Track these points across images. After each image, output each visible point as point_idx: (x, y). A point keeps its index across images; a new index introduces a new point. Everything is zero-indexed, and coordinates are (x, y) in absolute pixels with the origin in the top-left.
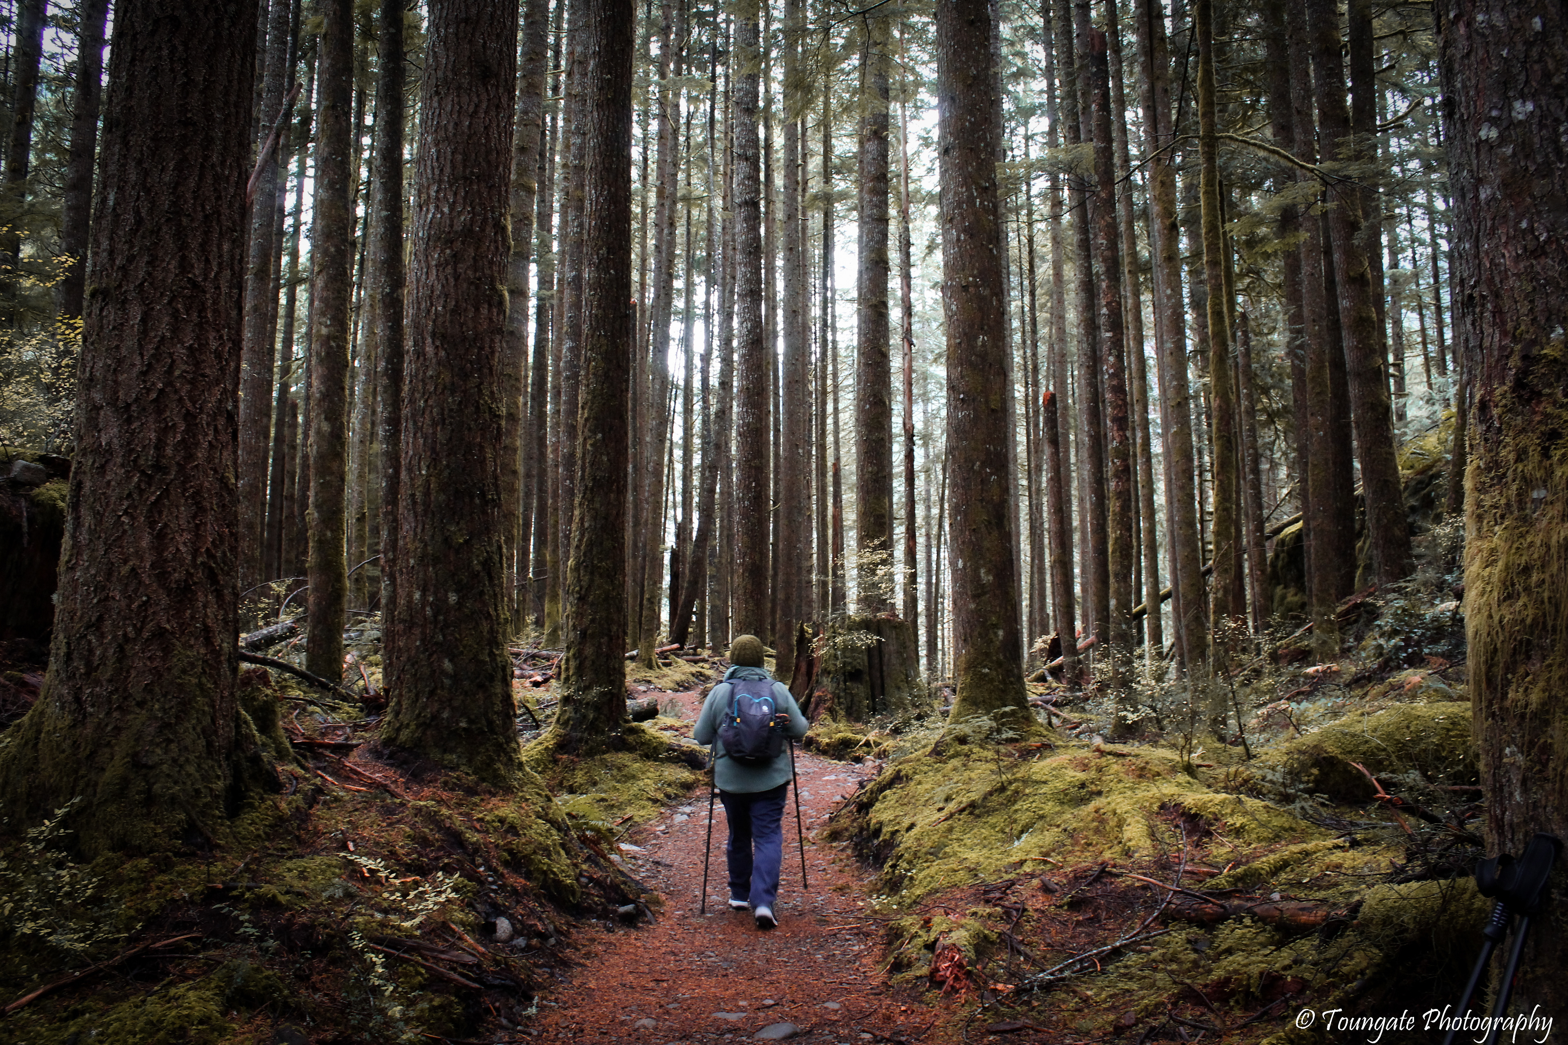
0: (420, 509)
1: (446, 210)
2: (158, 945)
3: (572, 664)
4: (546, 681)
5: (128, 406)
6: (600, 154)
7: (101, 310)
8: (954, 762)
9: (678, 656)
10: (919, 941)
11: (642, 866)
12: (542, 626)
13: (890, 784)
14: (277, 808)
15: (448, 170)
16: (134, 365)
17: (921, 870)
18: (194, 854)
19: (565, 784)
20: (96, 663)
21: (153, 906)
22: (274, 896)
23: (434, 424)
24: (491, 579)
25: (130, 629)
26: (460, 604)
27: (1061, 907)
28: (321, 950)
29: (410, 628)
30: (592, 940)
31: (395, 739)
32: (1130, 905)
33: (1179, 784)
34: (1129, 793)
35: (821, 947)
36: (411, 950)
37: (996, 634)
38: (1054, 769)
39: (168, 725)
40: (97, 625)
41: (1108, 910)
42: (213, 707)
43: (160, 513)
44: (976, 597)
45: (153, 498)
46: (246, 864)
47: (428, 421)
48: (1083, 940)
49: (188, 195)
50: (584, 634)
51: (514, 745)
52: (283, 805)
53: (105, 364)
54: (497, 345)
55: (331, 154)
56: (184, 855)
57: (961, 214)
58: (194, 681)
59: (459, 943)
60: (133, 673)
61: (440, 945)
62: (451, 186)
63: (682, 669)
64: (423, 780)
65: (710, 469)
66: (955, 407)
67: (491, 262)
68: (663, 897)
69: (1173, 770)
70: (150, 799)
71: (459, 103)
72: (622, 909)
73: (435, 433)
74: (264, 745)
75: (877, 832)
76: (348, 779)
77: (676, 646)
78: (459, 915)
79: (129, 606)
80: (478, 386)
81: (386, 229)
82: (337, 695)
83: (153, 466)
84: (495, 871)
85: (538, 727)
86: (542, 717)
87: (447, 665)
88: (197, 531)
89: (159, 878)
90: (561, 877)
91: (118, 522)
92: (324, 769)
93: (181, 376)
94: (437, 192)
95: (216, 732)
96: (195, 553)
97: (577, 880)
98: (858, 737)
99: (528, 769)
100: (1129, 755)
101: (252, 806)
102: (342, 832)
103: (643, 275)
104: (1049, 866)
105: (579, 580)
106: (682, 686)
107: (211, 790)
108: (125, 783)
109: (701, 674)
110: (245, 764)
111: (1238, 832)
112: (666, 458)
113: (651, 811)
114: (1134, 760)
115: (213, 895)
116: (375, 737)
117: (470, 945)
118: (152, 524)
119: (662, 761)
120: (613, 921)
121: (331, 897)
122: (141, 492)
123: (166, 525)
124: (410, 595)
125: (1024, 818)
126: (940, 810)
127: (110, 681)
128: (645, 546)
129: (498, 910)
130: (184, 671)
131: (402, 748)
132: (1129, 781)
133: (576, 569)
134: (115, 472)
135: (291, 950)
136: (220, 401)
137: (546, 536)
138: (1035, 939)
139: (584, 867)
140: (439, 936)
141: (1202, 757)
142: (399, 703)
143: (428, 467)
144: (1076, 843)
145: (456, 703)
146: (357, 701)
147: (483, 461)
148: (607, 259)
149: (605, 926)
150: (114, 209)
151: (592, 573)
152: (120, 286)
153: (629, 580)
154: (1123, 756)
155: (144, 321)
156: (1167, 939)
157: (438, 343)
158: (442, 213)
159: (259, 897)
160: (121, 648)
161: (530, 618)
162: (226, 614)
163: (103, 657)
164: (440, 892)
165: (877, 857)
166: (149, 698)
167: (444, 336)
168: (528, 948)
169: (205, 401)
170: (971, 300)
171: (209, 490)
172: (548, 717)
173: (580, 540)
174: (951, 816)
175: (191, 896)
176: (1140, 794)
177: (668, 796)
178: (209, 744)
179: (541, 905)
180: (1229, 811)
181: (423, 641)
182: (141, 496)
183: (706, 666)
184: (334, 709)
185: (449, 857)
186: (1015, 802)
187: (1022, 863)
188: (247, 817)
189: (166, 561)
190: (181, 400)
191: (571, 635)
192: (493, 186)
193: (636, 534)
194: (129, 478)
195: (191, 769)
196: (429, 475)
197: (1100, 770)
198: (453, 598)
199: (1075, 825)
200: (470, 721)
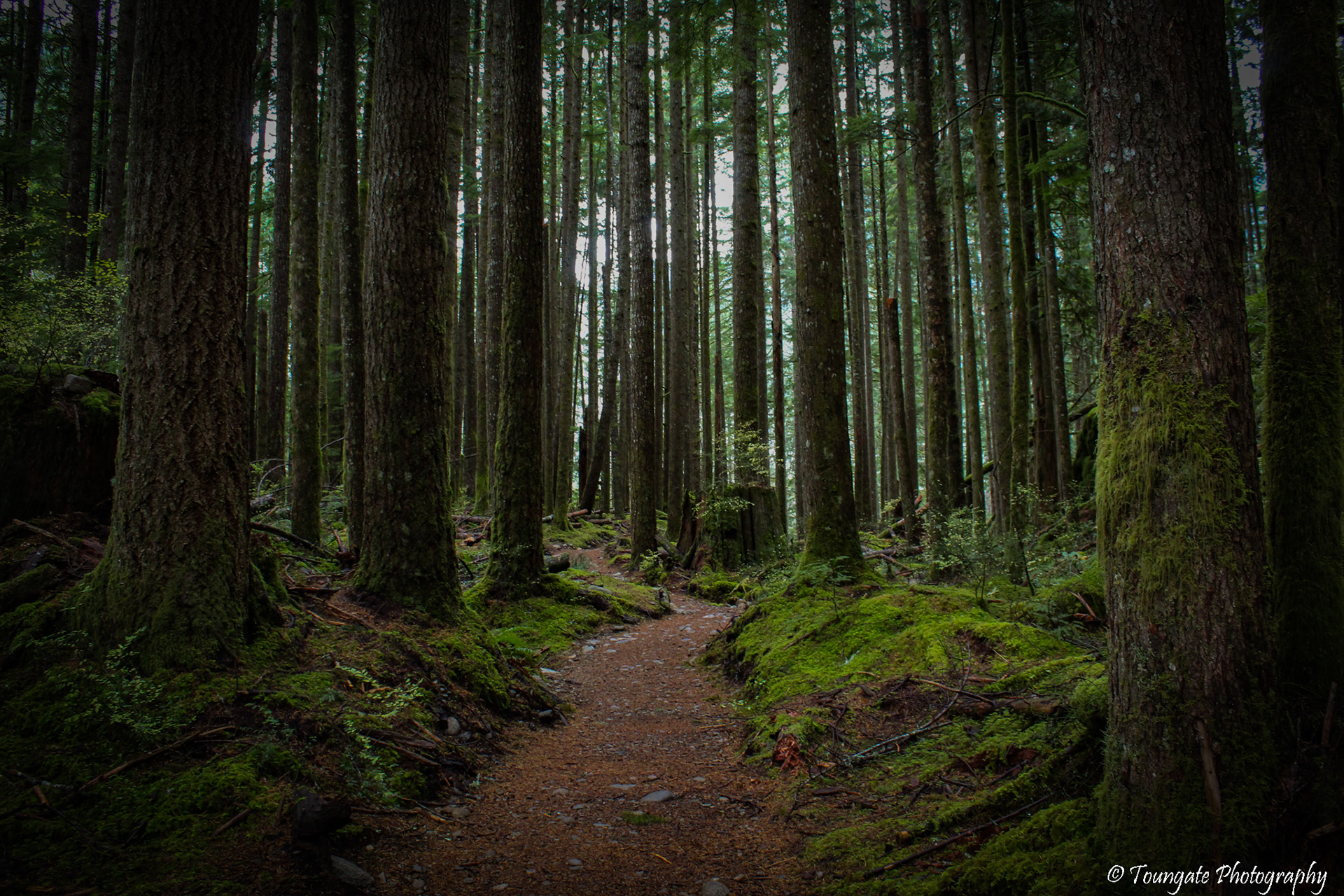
0: (381, 408)
1: (397, 173)
2: (204, 734)
3: (500, 526)
4: (478, 541)
5: (166, 337)
6: (516, 111)
7: (144, 264)
8: (804, 601)
9: (586, 519)
10: (766, 733)
11: (557, 684)
12: (473, 496)
13: (752, 619)
14: (281, 637)
15: (398, 141)
16: (170, 306)
17: (773, 684)
18: (224, 670)
19: (495, 622)
20: (147, 530)
21: (199, 706)
22: (286, 700)
23: (391, 342)
24: (437, 461)
25: (172, 504)
26: (414, 481)
27: (875, 707)
28: (323, 738)
29: (376, 500)
30: (520, 736)
31: (366, 585)
32: (926, 704)
33: (972, 616)
34: (934, 622)
35: (694, 740)
36: (386, 738)
37: (836, 500)
38: (877, 605)
39: (202, 575)
40: (147, 502)
41: (910, 709)
42: (234, 561)
43: (192, 417)
44: (820, 470)
45: (186, 406)
46: (264, 677)
47: (386, 340)
48: (890, 730)
49: (206, 176)
50: (508, 502)
51: (457, 589)
52: (286, 635)
53: (148, 306)
54: (439, 278)
55: (302, 124)
56: (218, 670)
57: (807, 163)
58: (220, 542)
59: (421, 735)
60: (175, 537)
61: (408, 736)
62: (400, 154)
63: (590, 530)
64: (388, 617)
65: (611, 362)
66: (803, 319)
67: (433, 214)
68: (574, 706)
69: (969, 604)
70: (191, 630)
71: (405, 88)
72: (542, 714)
73: (392, 349)
74: (268, 591)
75: (741, 656)
76: (330, 616)
77: (584, 511)
78: (420, 715)
79: (170, 487)
80: (425, 312)
81: (345, 178)
82: (317, 553)
83: (185, 382)
84: (446, 683)
85: (472, 578)
86: (475, 570)
87: (405, 528)
88: (219, 431)
89: (202, 687)
90: (495, 689)
91: (161, 424)
92: (312, 609)
93: (204, 314)
94: (390, 159)
95: (236, 580)
96: (218, 446)
97: (507, 691)
98: (733, 584)
99: (468, 608)
100: (936, 593)
101: (263, 636)
102: (331, 654)
103: (553, 199)
104: (870, 678)
105: (504, 459)
106: (590, 544)
107: (235, 623)
108: (172, 618)
109: (606, 534)
110: (257, 605)
111: (1014, 651)
112: (575, 353)
113: (565, 643)
114: (939, 597)
115: (241, 699)
116: (349, 584)
117: (429, 736)
118: (186, 426)
119: (573, 604)
120: (535, 722)
121: (326, 701)
122: (177, 401)
123: (196, 426)
124: (375, 475)
125: (853, 643)
126: (790, 637)
127: (158, 543)
128: (557, 428)
129: (449, 712)
130: (212, 535)
131: (371, 592)
132: (934, 613)
133: (502, 450)
134: (157, 387)
135: (300, 738)
136: (233, 332)
137: (475, 419)
138: (854, 730)
139: (513, 682)
140: (406, 729)
141: (996, 595)
142: (368, 558)
143: (387, 375)
144: (892, 661)
145: (412, 558)
146: (333, 558)
147: (429, 370)
148: (523, 198)
149: (529, 726)
150: (151, 188)
151: (515, 453)
152: (157, 246)
153: (545, 458)
154: (931, 594)
155: (176, 273)
156: (950, 728)
157: (393, 278)
158: (394, 176)
159: (274, 700)
160: (166, 519)
161: (463, 490)
162: (241, 492)
163: (153, 525)
164: (409, 694)
165: (741, 675)
166: (187, 555)
167: (397, 273)
168: (472, 739)
169: (222, 332)
170: (815, 233)
171: (227, 399)
172: (480, 570)
173: (504, 427)
174: (798, 641)
175: (226, 700)
176: (942, 623)
177: (578, 632)
178: (232, 589)
179: (480, 709)
180: (1008, 635)
181: (386, 510)
182: (177, 404)
183: (610, 527)
184: (315, 564)
185: (411, 672)
186: (847, 630)
187: (850, 676)
188: (260, 644)
189: (196, 453)
190: (205, 331)
191: (499, 504)
192: (433, 153)
193: (550, 418)
194: (168, 391)
195: (220, 608)
196: (388, 382)
197: (913, 605)
198: (408, 476)
199: (891, 647)
200: (423, 572)
